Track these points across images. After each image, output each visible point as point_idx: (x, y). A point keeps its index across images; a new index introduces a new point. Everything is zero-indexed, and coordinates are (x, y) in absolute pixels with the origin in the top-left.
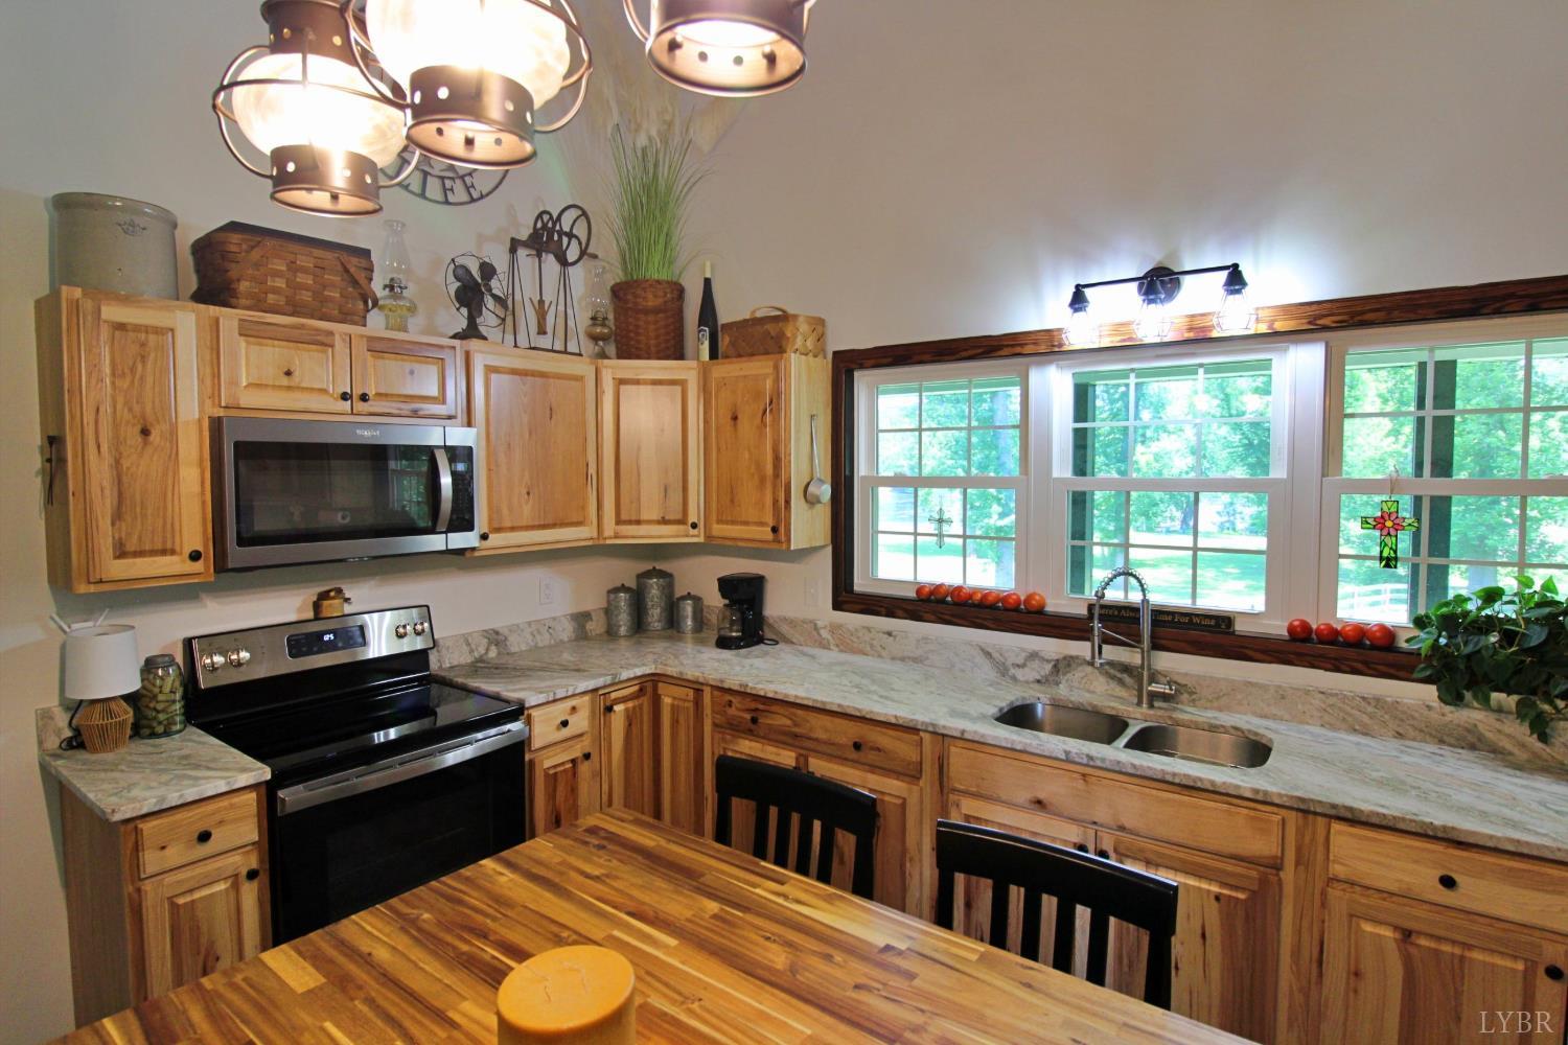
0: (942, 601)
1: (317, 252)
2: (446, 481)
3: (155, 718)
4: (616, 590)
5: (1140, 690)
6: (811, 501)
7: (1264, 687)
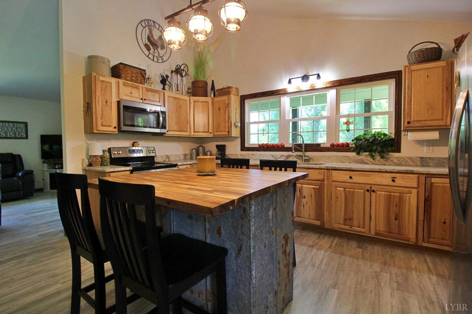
0: (264, 147)
1: (136, 70)
2: (161, 119)
3: (104, 162)
4: (193, 149)
5: (302, 159)
6: (236, 127)
7: (325, 156)
